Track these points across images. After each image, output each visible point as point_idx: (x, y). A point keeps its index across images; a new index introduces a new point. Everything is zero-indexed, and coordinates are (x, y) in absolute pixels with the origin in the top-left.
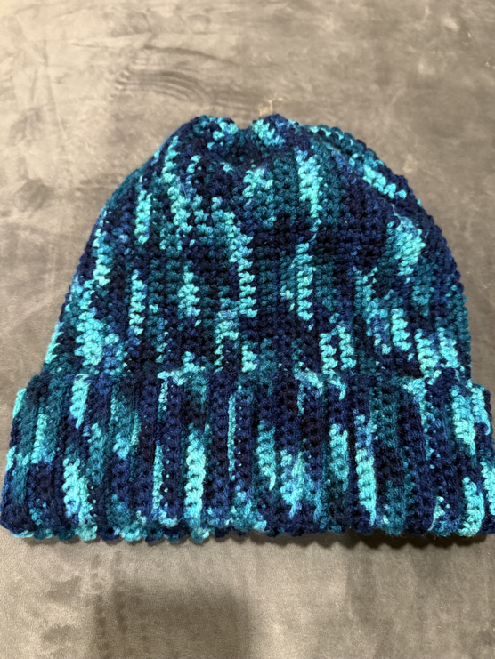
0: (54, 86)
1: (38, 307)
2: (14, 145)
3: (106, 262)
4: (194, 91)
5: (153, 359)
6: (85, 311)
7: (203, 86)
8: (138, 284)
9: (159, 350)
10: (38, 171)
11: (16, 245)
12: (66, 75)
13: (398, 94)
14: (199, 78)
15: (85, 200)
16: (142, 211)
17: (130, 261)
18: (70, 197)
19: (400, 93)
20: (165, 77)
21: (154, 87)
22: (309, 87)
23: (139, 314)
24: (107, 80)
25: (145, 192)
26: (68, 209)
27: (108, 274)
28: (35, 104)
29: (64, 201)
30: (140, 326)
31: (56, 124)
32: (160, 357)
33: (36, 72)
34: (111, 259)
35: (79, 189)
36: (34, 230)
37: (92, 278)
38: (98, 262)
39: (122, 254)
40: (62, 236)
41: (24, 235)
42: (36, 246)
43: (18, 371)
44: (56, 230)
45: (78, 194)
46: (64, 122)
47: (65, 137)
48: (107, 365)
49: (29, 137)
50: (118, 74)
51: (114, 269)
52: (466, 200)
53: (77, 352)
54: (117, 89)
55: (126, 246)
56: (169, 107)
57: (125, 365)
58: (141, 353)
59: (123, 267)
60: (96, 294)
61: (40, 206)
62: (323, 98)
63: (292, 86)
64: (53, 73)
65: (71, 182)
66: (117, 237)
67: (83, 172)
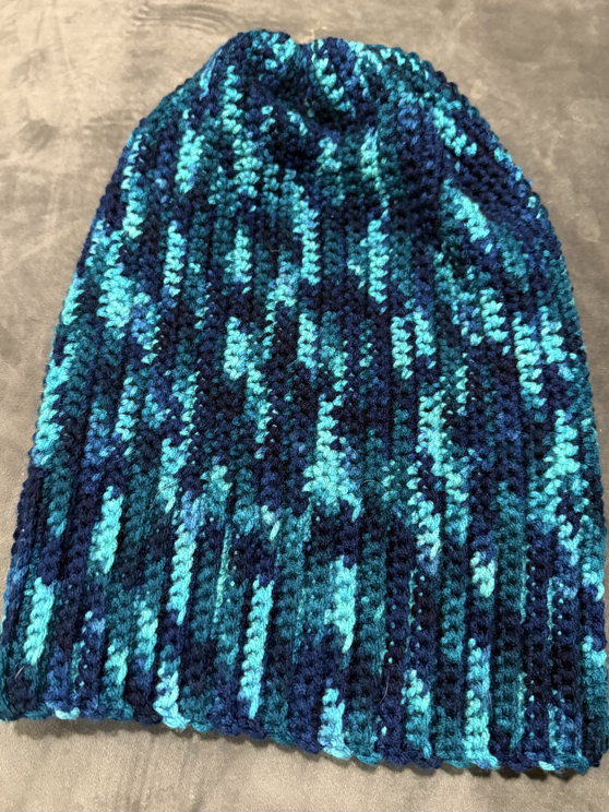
0: (62, 26)
1: (36, 250)
2: (15, 87)
3: (139, 210)
4: (223, 24)
5: (191, 325)
6: (111, 267)
7: (234, 18)
8: (175, 238)
9: (199, 314)
10: (42, 111)
11: (14, 187)
12: (75, 14)
13: (464, 18)
14: (229, 9)
15: (94, 137)
16: (187, 154)
17: (166, 210)
18: (78, 136)
19: (466, 18)
20: (189, 11)
21: (178, 22)
22: (358, 15)
23: (176, 272)
24: (123, 17)
25: (193, 133)
26: (75, 148)
27: (141, 225)
28: (40, 45)
29: (70, 140)
30: (176, 286)
31: (64, 64)
32: (200, 322)
33: (43, 13)
34: (144, 206)
35: (87, 127)
36: (35, 171)
37: (121, 228)
38: (129, 209)
39: (158, 202)
40: (67, 176)
41: (23, 177)
42: (36, 187)
43: (12, 316)
44: (61, 170)
45: (87, 132)
46: (72, 61)
47: (74, 76)
48: (135, 328)
49: (32, 78)
50: (136, 9)
51: (147, 219)
52: (547, 126)
53: (100, 313)
54: (134, 25)
55: (163, 192)
56: (194, 41)
57: (157, 329)
58: (177, 317)
59: (158, 217)
60: (124, 247)
61: (43, 146)
62: (375, 26)
63: (338, 14)
64: (61, 13)
65: (79, 120)
66: (152, 181)
67: (94, 110)
